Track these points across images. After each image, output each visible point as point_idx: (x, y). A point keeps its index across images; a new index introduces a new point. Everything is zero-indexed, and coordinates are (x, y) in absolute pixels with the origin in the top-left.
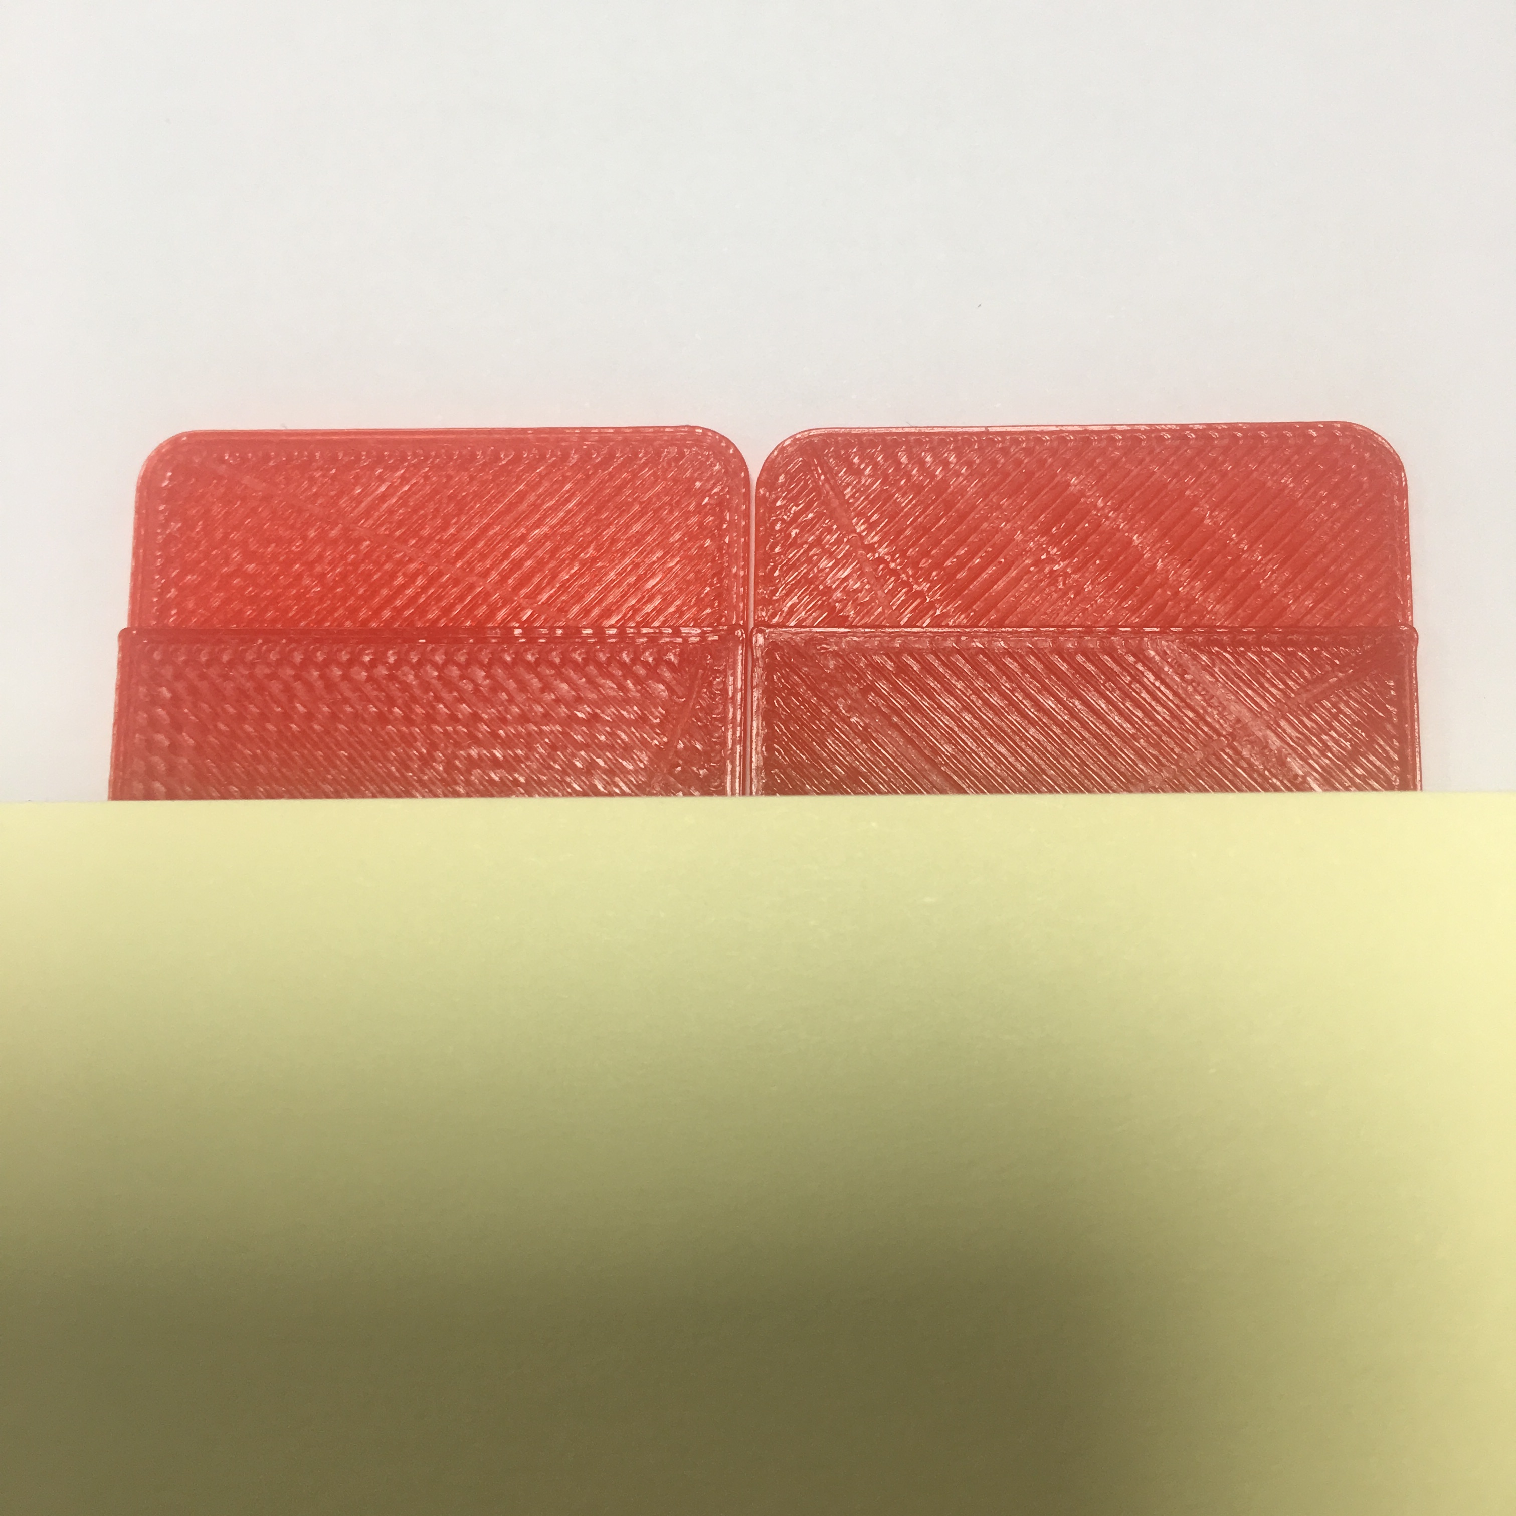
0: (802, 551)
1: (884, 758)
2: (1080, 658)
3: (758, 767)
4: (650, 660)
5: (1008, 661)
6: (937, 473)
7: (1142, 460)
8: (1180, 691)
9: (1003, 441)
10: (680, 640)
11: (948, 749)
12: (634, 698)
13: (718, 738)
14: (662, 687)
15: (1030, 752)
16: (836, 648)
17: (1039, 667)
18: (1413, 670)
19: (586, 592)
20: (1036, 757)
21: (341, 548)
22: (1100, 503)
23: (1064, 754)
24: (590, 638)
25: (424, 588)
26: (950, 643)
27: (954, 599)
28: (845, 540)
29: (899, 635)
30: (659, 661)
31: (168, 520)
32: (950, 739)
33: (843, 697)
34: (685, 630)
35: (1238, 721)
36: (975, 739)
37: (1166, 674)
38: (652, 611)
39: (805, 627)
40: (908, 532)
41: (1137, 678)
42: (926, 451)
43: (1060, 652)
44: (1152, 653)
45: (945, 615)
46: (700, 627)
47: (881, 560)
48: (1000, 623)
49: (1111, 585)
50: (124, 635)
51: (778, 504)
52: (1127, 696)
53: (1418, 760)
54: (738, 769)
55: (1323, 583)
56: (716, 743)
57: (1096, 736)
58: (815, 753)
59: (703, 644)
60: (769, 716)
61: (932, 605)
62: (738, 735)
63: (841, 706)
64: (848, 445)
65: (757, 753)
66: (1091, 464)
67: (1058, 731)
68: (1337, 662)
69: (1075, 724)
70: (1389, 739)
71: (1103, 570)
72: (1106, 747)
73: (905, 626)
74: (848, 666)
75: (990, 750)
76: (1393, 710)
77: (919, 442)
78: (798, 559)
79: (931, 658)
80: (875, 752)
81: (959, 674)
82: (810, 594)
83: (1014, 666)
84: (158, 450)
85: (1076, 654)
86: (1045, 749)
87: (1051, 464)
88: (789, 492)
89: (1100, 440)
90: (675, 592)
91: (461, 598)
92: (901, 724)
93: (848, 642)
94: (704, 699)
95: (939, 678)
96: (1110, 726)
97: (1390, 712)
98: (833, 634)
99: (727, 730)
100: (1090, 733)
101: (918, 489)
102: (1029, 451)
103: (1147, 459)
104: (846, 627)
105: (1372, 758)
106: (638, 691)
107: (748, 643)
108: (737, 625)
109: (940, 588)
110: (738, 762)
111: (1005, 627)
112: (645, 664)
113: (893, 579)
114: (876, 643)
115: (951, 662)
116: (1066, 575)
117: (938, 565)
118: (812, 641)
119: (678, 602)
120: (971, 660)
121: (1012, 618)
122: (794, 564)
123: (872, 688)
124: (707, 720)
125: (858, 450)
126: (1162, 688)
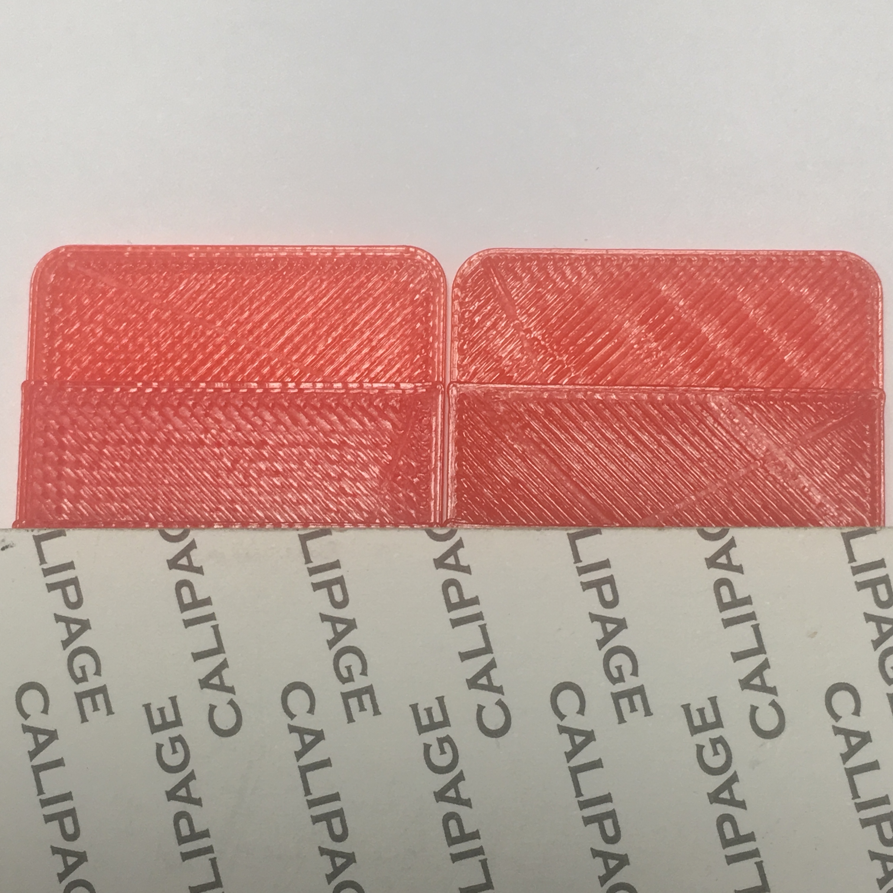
0: (483, 332)
1: (535, 472)
2: (666, 407)
3: (452, 477)
4: (381, 405)
5: (617, 408)
6: (573, 281)
7: (709, 274)
8: (730, 429)
9: (618, 260)
10: (400, 391)
11: (577, 467)
12: (370, 430)
13: (425, 457)
14: (388, 423)
15: (631, 468)
16: (505, 398)
17: (639, 413)
18: (881, 419)
19: (336, 358)
20: (635, 472)
21: (171, 327)
22: (681, 303)
23: (654, 470)
24: (340, 389)
25: (227, 354)
26: (580, 396)
27: (583, 366)
28: (512, 325)
29: (547, 390)
30: (386, 405)
31: (53, 306)
32: (579, 461)
33: (509, 431)
34: (402, 385)
35: (767, 450)
36: (596, 460)
37: (721, 419)
38: (381, 371)
39: (484, 383)
40: (553, 321)
41: (702, 421)
42: (566, 266)
43: (652, 401)
44: (713, 404)
45: (577, 377)
46: (413, 383)
47: (535, 339)
48: (613, 383)
49: (688, 357)
50: (25, 385)
51: (467, 300)
52: (695, 433)
53: (882, 477)
54: (439, 478)
55: (826, 359)
56: (424, 461)
57: (675, 459)
58: (490, 468)
59: (415, 396)
60: (459, 443)
61: (569, 370)
62: (439, 455)
63: (507, 437)
64: (514, 260)
65: (451, 468)
66: (675, 276)
67: (650, 455)
68: (833, 413)
69: (662, 450)
70: (864, 462)
71: (681, 348)
72: (681, 466)
73: (550, 384)
74: (513, 410)
75: (605, 468)
76: (868, 445)
77: (562, 260)
78: (480, 337)
79: (568, 406)
80: (530, 468)
81: (586, 417)
82: (487, 362)
83: (623, 413)
84: (45, 257)
85: (663, 404)
86: (641, 467)
87: (650, 276)
88: (475, 292)
89: (682, 261)
90: (397, 359)
91: (252, 361)
92: (547, 449)
93: (513, 395)
94: (416, 432)
95: (573, 419)
96: (684, 452)
97: (865, 446)
98: (503, 389)
99: (431, 452)
100: (671, 457)
101: (561, 292)
102: (635, 267)
103: (713, 273)
104: (512, 384)
105: (854, 476)
106: (372, 426)
107: (446, 394)
108: (439, 382)
109: (574, 359)
110: (438, 473)
111: (617, 385)
112: (377, 408)
113: (543, 351)
114: (531, 395)
115: (579, 408)
116: (658, 352)
117: (573, 342)
118: (488, 393)
119: (398, 366)
120: (594, 408)
121: (622, 379)
122: (477, 340)
123: (529, 425)
124: (418, 445)
125: (521, 264)
126: (719, 428)
